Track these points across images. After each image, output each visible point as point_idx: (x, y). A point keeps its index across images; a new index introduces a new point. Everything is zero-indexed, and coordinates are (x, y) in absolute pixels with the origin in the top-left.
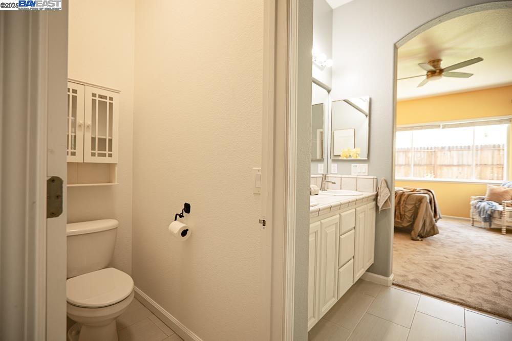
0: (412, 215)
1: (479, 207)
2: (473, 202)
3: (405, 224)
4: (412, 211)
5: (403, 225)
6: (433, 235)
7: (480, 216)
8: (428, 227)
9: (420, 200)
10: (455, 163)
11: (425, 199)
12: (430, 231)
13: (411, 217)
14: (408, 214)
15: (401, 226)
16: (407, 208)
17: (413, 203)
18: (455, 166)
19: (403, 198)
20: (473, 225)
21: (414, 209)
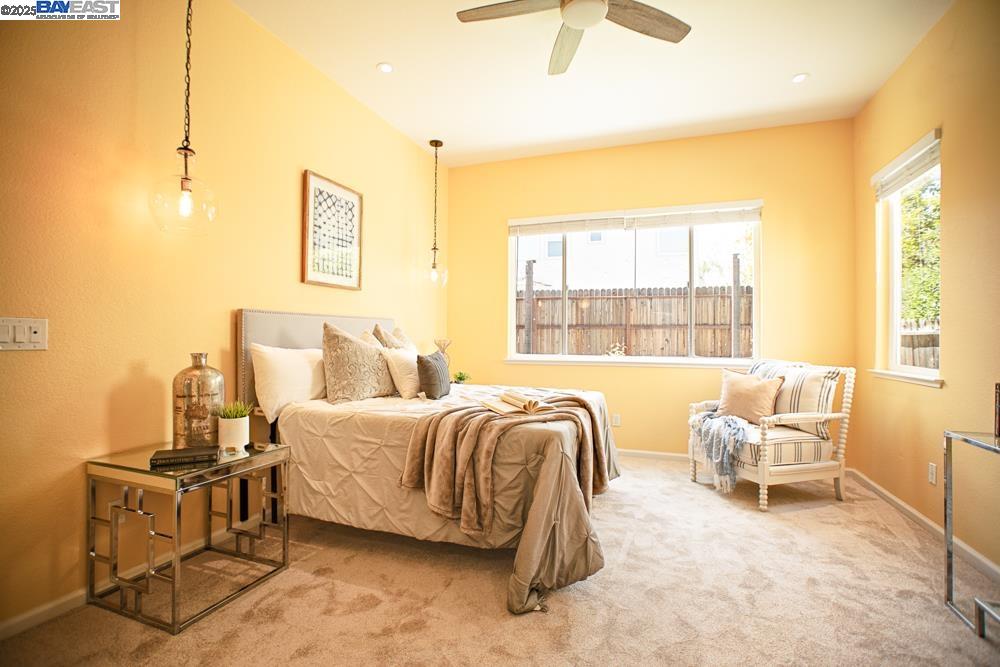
0: (517, 505)
1: (707, 432)
2: (694, 418)
3: (499, 539)
4: (518, 490)
5: (491, 542)
6: (583, 578)
7: (710, 456)
8: (565, 550)
9: (541, 447)
10: (659, 322)
11: (557, 440)
12: (574, 564)
13: (513, 512)
14: (505, 502)
15: (484, 547)
16: (502, 479)
17: (518, 459)
18: (659, 327)
19: (487, 442)
20: (695, 481)
21: (522, 480)
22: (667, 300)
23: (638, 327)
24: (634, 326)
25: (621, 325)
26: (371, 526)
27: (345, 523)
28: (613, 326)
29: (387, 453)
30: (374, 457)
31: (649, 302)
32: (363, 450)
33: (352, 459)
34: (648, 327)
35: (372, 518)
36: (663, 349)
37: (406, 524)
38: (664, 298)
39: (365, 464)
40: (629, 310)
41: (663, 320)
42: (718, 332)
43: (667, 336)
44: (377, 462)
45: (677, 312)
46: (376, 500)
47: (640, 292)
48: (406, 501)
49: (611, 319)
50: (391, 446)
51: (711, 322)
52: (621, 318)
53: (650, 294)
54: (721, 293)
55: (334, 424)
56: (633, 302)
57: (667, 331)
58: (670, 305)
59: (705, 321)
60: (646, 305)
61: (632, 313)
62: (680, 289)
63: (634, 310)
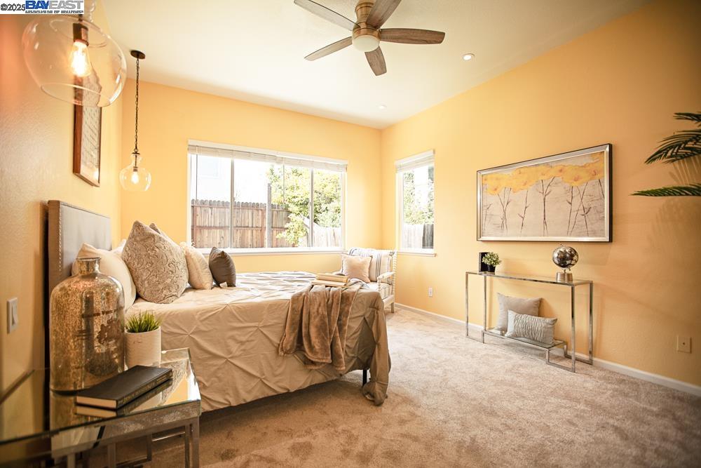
4: (358, 333)
9: (373, 303)
10: (217, 225)
16: (351, 328)
17: (361, 313)
18: (217, 228)
21: (361, 326)
24: (200, 227)
26: (249, 399)
27: (222, 407)
29: (265, 332)
30: (252, 338)
31: (210, 210)
32: (240, 335)
33: (228, 346)
34: (209, 228)
35: (249, 392)
36: (219, 243)
37: (280, 384)
38: (220, 208)
39: (243, 347)
40: (196, 215)
41: (220, 223)
42: (254, 232)
43: (223, 235)
44: (255, 342)
46: (255, 373)
47: (203, 202)
48: (279, 366)
50: (269, 326)
53: (211, 204)
54: (256, 207)
55: (205, 319)
56: (198, 209)
57: (223, 231)
58: (224, 212)
59: (247, 225)
60: (208, 212)
61: (198, 217)
63: (199, 215)
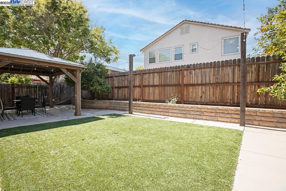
22: (203, 70)
23: (188, 85)
24: (186, 85)
25: (179, 84)
28: (175, 85)
31: (193, 71)
34: (193, 85)
36: (201, 97)
38: (201, 68)
40: (183, 76)
41: (202, 81)
43: (204, 90)
45: (210, 76)
49: (174, 82)
51: (231, 81)
52: (179, 81)
56: (185, 72)
57: (204, 87)
58: (205, 72)
59: (226, 81)
60: (192, 73)
61: (185, 78)
62: (211, 63)
63: (186, 76)
